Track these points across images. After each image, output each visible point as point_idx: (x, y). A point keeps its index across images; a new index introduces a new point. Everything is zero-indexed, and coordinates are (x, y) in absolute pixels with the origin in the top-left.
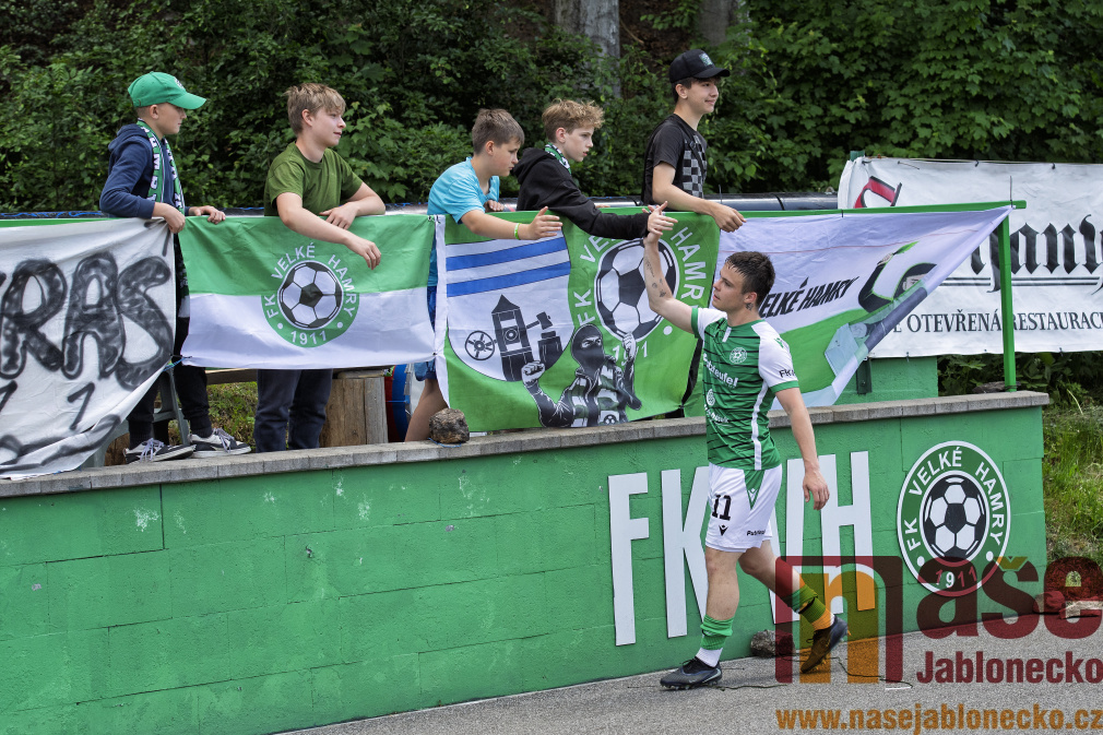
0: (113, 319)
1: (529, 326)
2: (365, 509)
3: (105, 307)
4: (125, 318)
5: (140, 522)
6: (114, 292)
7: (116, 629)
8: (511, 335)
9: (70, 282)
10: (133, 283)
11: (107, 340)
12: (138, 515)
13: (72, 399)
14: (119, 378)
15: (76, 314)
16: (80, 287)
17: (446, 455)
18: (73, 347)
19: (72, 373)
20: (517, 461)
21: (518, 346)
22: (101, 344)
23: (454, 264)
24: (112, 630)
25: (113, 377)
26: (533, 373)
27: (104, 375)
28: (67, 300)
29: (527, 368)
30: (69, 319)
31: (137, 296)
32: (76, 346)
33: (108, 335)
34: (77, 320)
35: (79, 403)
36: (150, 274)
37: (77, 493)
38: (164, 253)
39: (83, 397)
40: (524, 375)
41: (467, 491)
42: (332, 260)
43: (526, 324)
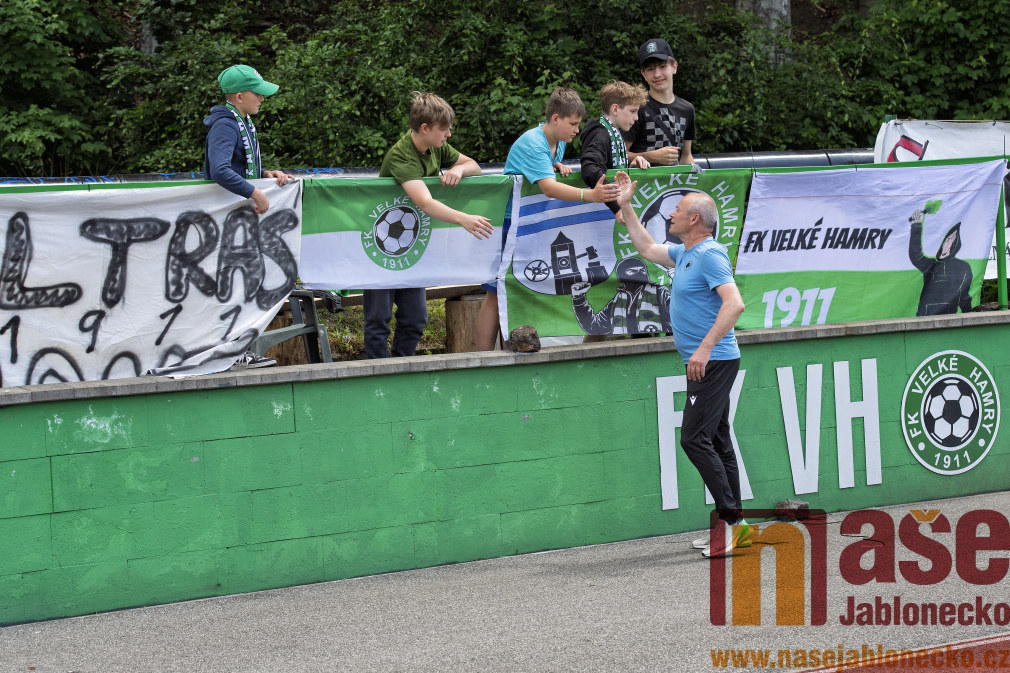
0: (256, 257)
1: (579, 257)
2: (456, 402)
3: (250, 248)
4: (265, 256)
5: (276, 411)
6: (256, 236)
7: (258, 492)
8: (564, 262)
9: (221, 228)
10: (272, 230)
11: (251, 273)
12: (275, 404)
13: (223, 317)
14: (258, 301)
15: (226, 253)
16: (229, 233)
17: (521, 361)
18: (225, 279)
19: (224, 298)
20: (580, 366)
21: (569, 271)
22: (246, 276)
23: (525, 211)
24: (255, 493)
25: (254, 301)
26: (581, 289)
27: (248, 299)
28: (219, 243)
30: (221, 257)
31: (275, 240)
32: (227, 278)
33: (251, 269)
34: (227, 258)
35: (229, 321)
36: (284, 223)
37: (225, 389)
38: (295, 206)
39: (232, 316)
40: (573, 291)
41: (539, 390)
43: (577, 254)
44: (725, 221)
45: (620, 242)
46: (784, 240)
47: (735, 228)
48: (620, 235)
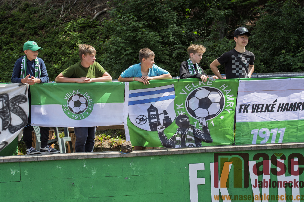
0: (8, 113)
1: (160, 114)
2: (94, 172)
3: (5, 109)
4: (11, 113)
5: (12, 173)
6: (8, 105)
8: (153, 117)
10: (15, 102)
11: (5, 119)
12: (12, 171)
14: (9, 130)
17: (122, 156)
20: (152, 158)
21: (156, 120)
22: (3, 120)
23: (131, 96)
25: (7, 130)
26: (161, 129)
27: (4, 129)
29: (159, 127)
31: (16, 106)
33: (6, 117)
36: (20, 100)
38: (25, 93)
40: (158, 129)
41: (133, 167)
42: (86, 93)
43: (159, 113)
44: (228, 100)
45: (177, 108)
46: (258, 108)
47: (233, 103)
48: (177, 105)
